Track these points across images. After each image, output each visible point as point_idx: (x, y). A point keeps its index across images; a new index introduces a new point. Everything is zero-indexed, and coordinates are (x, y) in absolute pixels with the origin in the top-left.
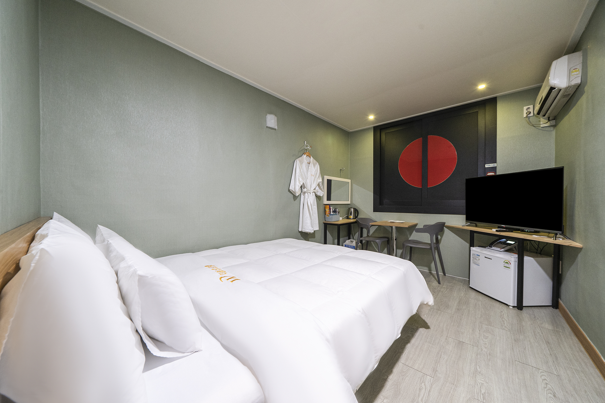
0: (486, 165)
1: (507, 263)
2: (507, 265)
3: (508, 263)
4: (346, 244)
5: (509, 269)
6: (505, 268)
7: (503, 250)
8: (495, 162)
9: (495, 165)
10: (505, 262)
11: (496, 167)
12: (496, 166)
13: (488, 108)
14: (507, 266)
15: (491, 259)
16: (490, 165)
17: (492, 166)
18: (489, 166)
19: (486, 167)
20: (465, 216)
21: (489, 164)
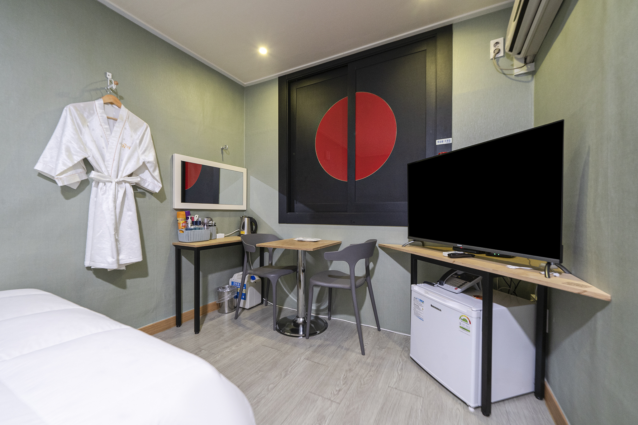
0: (437, 141)
1: (464, 320)
2: (465, 325)
3: (467, 321)
4: (233, 281)
5: (468, 333)
6: (461, 329)
7: (459, 290)
8: (450, 136)
9: (450, 140)
10: (462, 318)
11: (451, 144)
12: (451, 142)
13: (440, 43)
14: (465, 327)
15: (440, 310)
16: (443, 141)
17: (445, 143)
18: (442, 143)
19: (437, 144)
20: (407, 228)
21: (441, 140)
